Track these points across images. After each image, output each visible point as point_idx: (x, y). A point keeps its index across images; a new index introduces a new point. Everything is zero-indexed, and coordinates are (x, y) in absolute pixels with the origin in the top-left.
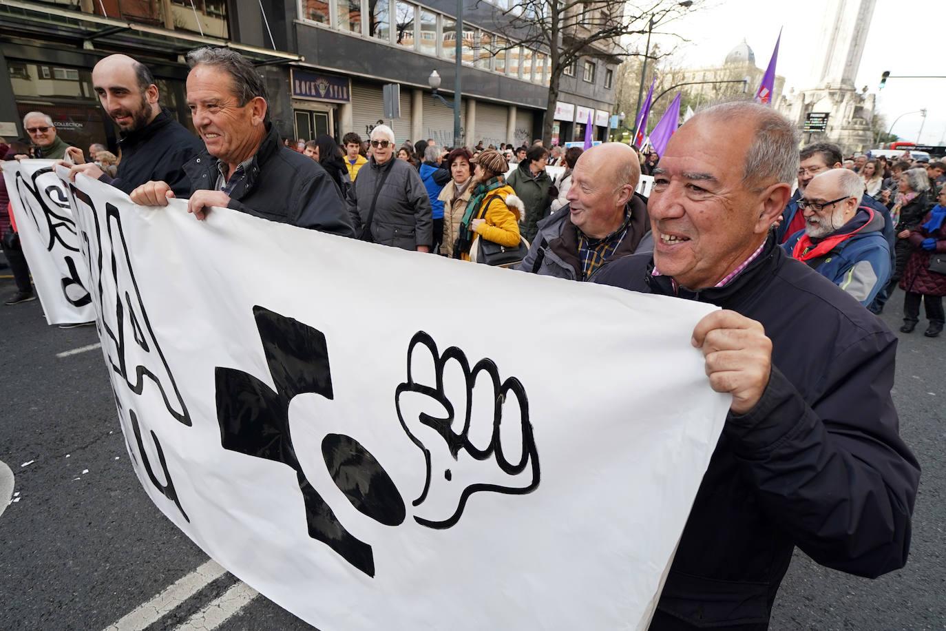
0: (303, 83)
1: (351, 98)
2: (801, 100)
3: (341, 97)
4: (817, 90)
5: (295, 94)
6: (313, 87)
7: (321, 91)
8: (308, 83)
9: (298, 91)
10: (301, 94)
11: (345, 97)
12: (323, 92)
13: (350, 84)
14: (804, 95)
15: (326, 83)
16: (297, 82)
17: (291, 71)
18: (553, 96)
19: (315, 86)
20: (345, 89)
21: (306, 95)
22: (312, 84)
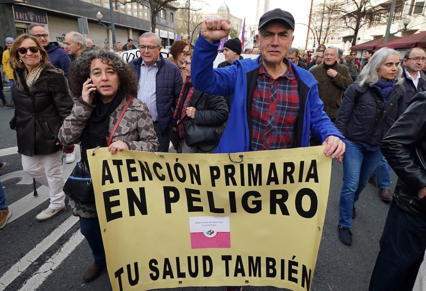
0: (20, 14)
1: (48, 22)
2: (250, 29)
3: (42, 21)
4: (255, 25)
5: (16, 19)
6: (26, 16)
7: (31, 18)
8: (23, 14)
9: (18, 18)
10: (19, 19)
11: (45, 21)
12: (32, 19)
13: (46, 15)
14: (251, 27)
15: (33, 14)
16: (17, 13)
17: (13, 7)
18: (154, 25)
19: (27, 15)
20: (44, 18)
21: (22, 20)
22: (26, 14)
